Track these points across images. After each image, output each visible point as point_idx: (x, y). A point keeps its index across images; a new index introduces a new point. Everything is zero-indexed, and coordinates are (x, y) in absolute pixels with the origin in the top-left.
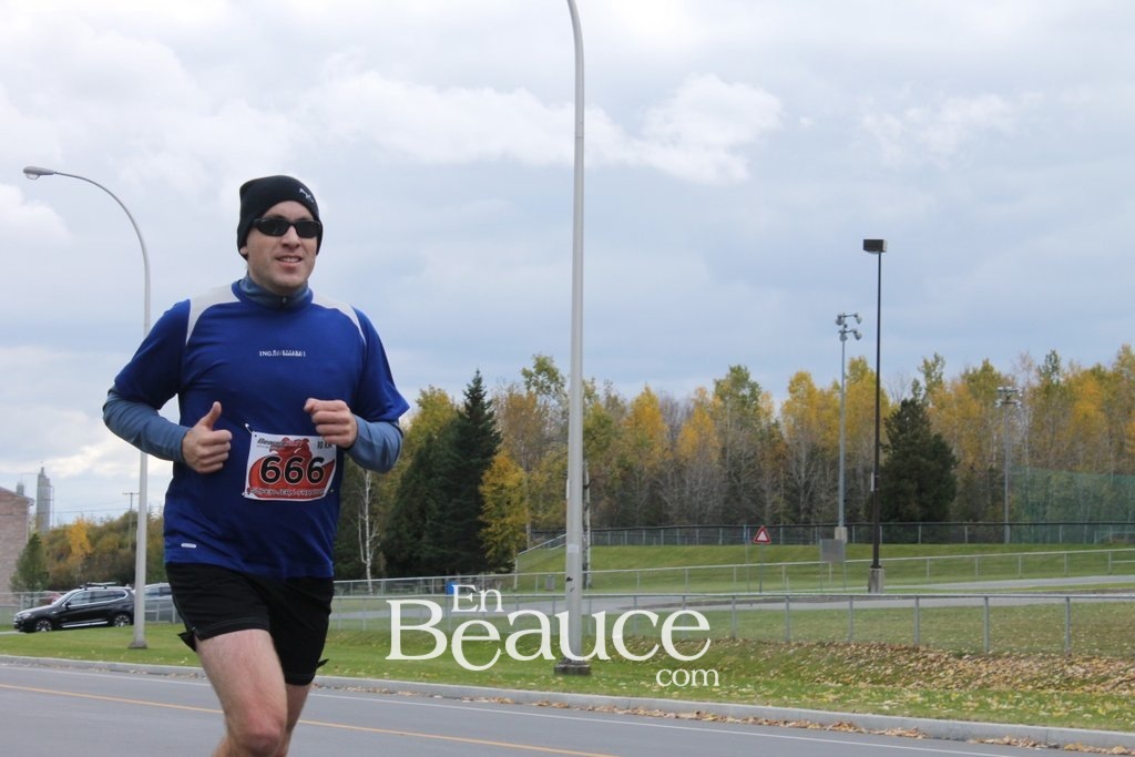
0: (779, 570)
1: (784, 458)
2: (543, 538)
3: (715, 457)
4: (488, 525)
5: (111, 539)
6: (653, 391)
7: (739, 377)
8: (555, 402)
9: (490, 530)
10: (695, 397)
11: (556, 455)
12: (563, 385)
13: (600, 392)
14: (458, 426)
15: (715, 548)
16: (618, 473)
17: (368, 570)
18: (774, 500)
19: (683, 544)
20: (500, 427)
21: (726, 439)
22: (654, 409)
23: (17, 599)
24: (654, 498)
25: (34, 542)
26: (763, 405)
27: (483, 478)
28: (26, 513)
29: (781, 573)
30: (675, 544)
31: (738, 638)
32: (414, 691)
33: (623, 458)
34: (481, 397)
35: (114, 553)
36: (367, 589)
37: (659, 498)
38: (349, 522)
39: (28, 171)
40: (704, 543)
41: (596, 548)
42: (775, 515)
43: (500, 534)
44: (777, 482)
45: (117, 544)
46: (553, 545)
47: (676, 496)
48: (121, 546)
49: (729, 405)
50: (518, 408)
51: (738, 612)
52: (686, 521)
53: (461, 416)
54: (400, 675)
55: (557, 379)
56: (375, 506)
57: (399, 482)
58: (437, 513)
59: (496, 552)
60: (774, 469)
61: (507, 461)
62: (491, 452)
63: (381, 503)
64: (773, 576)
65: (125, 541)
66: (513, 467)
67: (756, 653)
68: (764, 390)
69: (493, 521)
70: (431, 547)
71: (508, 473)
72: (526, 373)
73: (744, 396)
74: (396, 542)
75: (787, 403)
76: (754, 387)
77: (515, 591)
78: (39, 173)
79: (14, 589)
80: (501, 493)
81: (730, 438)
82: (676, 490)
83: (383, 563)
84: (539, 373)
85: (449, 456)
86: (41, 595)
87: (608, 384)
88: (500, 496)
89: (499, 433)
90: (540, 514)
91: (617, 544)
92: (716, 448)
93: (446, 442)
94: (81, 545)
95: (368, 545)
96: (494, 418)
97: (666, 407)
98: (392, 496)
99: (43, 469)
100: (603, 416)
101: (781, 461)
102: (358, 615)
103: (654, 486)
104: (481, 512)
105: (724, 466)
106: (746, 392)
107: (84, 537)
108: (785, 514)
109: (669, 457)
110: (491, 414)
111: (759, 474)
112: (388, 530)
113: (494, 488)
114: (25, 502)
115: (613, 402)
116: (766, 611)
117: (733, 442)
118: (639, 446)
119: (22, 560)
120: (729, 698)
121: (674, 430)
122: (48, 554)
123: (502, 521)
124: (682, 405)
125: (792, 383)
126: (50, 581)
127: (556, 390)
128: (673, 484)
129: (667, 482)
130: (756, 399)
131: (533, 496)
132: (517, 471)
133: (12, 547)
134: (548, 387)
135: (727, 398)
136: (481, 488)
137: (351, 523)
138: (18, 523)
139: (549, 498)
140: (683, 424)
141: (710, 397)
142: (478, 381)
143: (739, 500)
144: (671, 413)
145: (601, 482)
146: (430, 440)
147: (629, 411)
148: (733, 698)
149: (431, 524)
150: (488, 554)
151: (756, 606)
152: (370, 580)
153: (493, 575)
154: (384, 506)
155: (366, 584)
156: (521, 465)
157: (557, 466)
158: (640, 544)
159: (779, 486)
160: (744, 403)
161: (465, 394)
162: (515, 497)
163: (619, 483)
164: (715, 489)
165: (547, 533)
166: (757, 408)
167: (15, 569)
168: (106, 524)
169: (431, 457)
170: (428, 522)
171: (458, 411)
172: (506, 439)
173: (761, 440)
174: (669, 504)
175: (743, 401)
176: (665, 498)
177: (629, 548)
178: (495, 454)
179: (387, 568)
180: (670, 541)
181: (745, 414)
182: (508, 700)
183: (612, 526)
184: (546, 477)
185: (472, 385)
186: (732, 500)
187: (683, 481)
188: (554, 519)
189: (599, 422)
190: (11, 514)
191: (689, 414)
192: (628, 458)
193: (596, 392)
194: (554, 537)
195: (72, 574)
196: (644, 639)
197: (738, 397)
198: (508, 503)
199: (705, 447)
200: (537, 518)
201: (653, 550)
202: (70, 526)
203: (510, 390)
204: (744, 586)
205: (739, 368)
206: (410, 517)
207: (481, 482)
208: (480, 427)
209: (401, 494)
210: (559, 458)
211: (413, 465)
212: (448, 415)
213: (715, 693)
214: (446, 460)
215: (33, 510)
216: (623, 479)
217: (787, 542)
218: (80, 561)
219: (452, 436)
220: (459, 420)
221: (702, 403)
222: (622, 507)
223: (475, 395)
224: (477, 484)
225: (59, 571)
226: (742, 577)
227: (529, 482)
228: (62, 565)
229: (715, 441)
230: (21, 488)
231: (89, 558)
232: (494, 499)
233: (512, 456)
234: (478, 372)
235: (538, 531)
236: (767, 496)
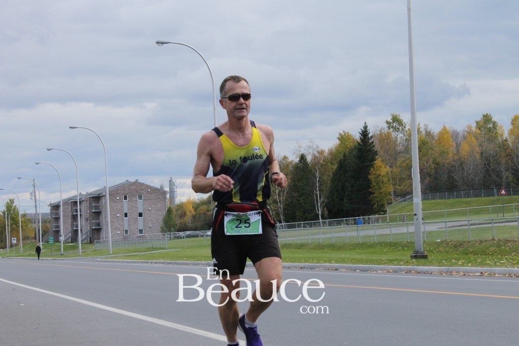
0: (511, 207)
1: (511, 155)
2: (400, 197)
3: (478, 157)
4: (374, 193)
5: (204, 208)
6: (447, 127)
7: (487, 119)
8: (401, 135)
9: (374, 195)
10: (466, 129)
11: (403, 159)
12: (405, 127)
13: (422, 129)
14: (358, 149)
15: (480, 198)
16: (433, 166)
17: (320, 216)
18: (507, 175)
19: (465, 197)
20: (377, 147)
21: (483, 148)
22: (448, 136)
23: (164, 237)
24: (450, 177)
25: (169, 211)
26: (499, 131)
27: (370, 172)
28: (165, 198)
29: (512, 209)
30: (461, 197)
31: (495, 239)
32: (347, 268)
33: (435, 160)
34: (368, 135)
35: (205, 214)
36: (320, 225)
37: (453, 177)
38: (310, 195)
39: (158, 43)
40: (475, 197)
41: (424, 201)
42: (509, 182)
43: (379, 197)
44: (508, 167)
45: (206, 210)
46: (404, 201)
47: (461, 176)
48: (208, 211)
49: (483, 132)
50: (385, 138)
51: (495, 227)
52: (466, 187)
53: (359, 143)
54: (339, 262)
55: (402, 125)
56: (321, 187)
57: (332, 175)
58: (350, 189)
59: (378, 205)
60: (506, 161)
61: (381, 163)
62: (373, 160)
63: (325, 186)
64: (509, 210)
65: (210, 209)
66: (384, 166)
67: (505, 245)
68: (499, 125)
69: (376, 191)
70: (348, 205)
71: (382, 168)
72: (388, 122)
73: (490, 128)
74: (332, 203)
75: (511, 130)
76: (494, 123)
77: (388, 223)
78: (163, 43)
79: (162, 232)
80: (379, 178)
81: (484, 148)
82: (460, 173)
83: (326, 213)
84: (394, 122)
85: (354, 162)
86: (174, 234)
87: (426, 126)
88: (379, 180)
89: (376, 151)
90: (397, 187)
91: (433, 198)
92: (478, 153)
93: (352, 156)
94: (190, 211)
95: (319, 205)
96: (374, 144)
97: (454, 135)
98: (329, 182)
99: (171, 178)
100: (424, 141)
101: (509, 157)
102: (318, 236)
103: (450, 172)
104: (371, 188)
105: (482, 160)
106: (491, 126)
107: (191, 207)
108: (513, 182)
109: (456, 157)
110: (373, 142)
111: (499, 164)
112: (328, 198)
113: (376, 176)
114: (164, 193)
115: (428, 134)
116: (508, 226)
117: (486, 149)
118: (443, 153)
119: (165, 218)
120: (496, 265)
121: (458, 146)
122: (176, 216)
123: (380, 191)
124: (460, 134)
125: (512, 120)
126: (177, 227)
127: (402, 129)
128: (459, 170)
129: (456, 169)
130: (497, 129)
131: (394, 179)
132: (385, 167)
133: (160, 214)
134: (398, 128)
135: (482, 129)
136: (369, 177)
137: (311, 195)
138: (162, 202)
139: (402, 180)
140: (462, 142)
141: (474, 129)
142: (366, 127)
143: (490, 176)
144: (456, 137)
145: (425, 170)
146: (345, 156)
147: (436, 138)
148: (497, 266)
149: (348, 194)
150: (375, 206)
151: (503, 224)
152: (321, 220)
153: (377, 216)
154: (325, 187)
155: (319, 222)
156: (388, 165)
157: (404, 165)
158: (445, 199)
159: (509, 169)
160: (490, 131)
161: (360, 133)
162: (385, 180)
163: (433, 171)
164: (479, 172)
165: (401, 195)
166: (496, 133)
167: (162, 223)
168: (201, 201)
169: (346, 163)
170: (346, 193)
171: (357, 142)
172: (379, 154)
173: (499, 148)
174: (458, 180)
175: (490, 130)
176: (456, 177)
177: (439, 201)
178: (375, 160)
179: (328, 215)
180: (459, 196)
181: (491, 136)
182: (390, 271)
183: (431, 191)
184: (399, 170)
185: (363, 129)
186: (487, 177)
187: (463, 169)
188: (404, 189)
189: (423, 143)
190: (159, 198)
191: (465, 137)
192: (437, 159)
193: (421, 130)
194: (405, 197)
195: (187, 224)
196: (451, 241)
197: (487, 128)
198: (382, 183)
199: (473, 152)
200: (395, 189)
201: (451, 201)
202: (184, 203)
203: (380, 131)
204: (495, 215)
205: (487, 114)
206: (337, 191)
207: (369, 174)
208: (368, 148)
209: (333, 181)
210: (405, 161)
211: (338, 167)
212: (351, 144)
213: (489, 263)
214: (353, 165)
215: (168, 196)
216: (435, 169)
217: (514, 195)
218: (191, 218)
219: (354, 153)
220: (358, 146)
221: (470, 132)
222: (435, 182)
223: (365, 133)
224: (368, 175)
225: (181, 223)
226: (495, 211)
227: (391, 172)
228: (182, 220)
229: (478, 149)
230: (162, 187)
231: (194, 217)
232: (375, 181)
233: (383, 161)
234: (365, 123)
235: (397, 195)
236: (504, 174)
